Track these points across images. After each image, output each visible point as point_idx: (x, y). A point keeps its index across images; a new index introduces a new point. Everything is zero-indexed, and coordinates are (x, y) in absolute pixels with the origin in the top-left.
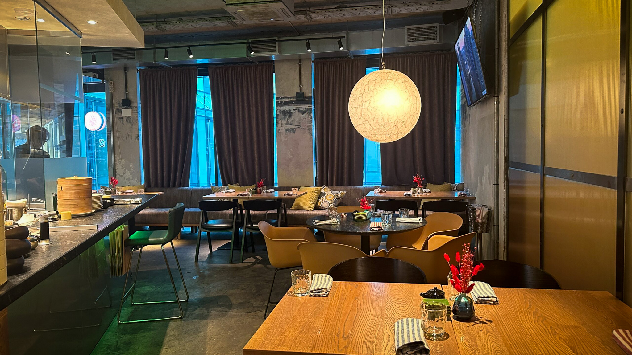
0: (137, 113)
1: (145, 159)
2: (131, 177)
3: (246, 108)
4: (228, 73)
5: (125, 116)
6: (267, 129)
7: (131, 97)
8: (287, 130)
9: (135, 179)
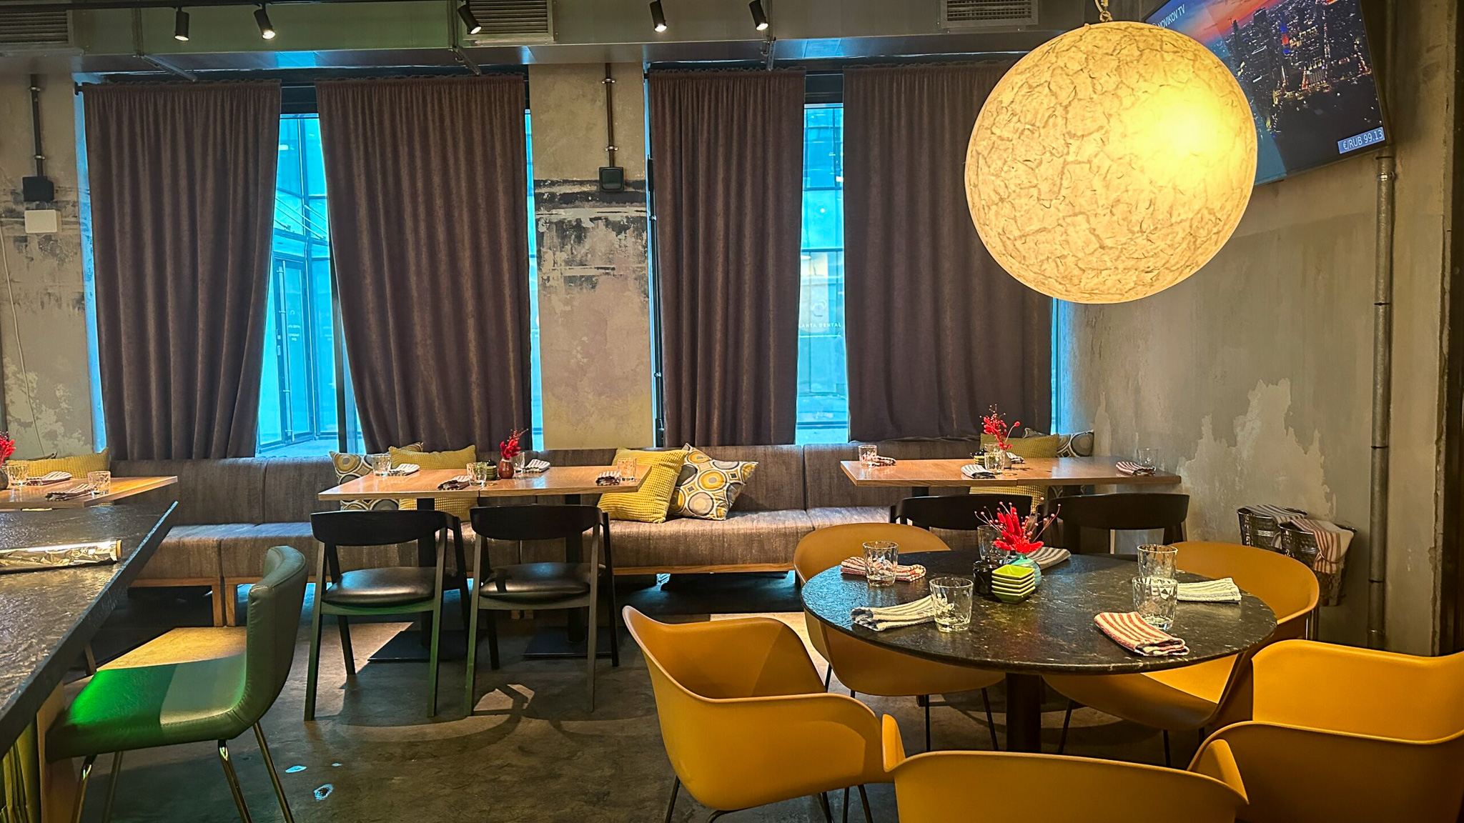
0: (79, 223)
1: (106, 370)
2: (59, 428)
3: (440, 213)
4: (380, 104)
5: (37, 235)
6: (506, 277)
7: (55, 171)
8: (570, 280)
9: (76, 435)
